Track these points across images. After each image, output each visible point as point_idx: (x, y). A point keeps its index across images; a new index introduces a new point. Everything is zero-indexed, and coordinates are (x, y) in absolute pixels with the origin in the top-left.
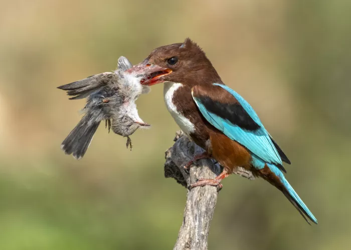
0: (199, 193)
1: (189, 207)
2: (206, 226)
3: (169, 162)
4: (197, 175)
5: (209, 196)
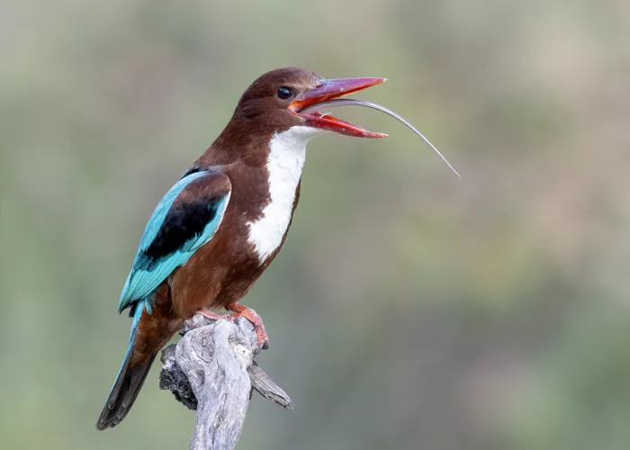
0: (217, 416)
1: (200, 435)
3: (169, 366)
4: (216, 388)
5: (232, 423)
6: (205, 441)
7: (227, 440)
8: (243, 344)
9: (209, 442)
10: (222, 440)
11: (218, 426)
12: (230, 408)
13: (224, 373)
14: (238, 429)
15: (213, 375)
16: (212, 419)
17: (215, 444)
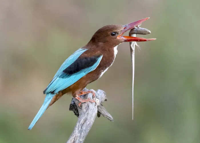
0: (84, 120)
1: (77, 126)
2: (83, 137)
3: (73, 103)
4: (85, 111)
5: (88, 123)
6: (78, 128)
7: (86, 129)
8: (98, 98)
9: (80, 129)
10: (84, 128)
11: (84, 123)
12: (88, 118)
13: (88, 107)
14: (90, 125)
15: (85, 107)
16: (82, 121)
17: (82, 129)
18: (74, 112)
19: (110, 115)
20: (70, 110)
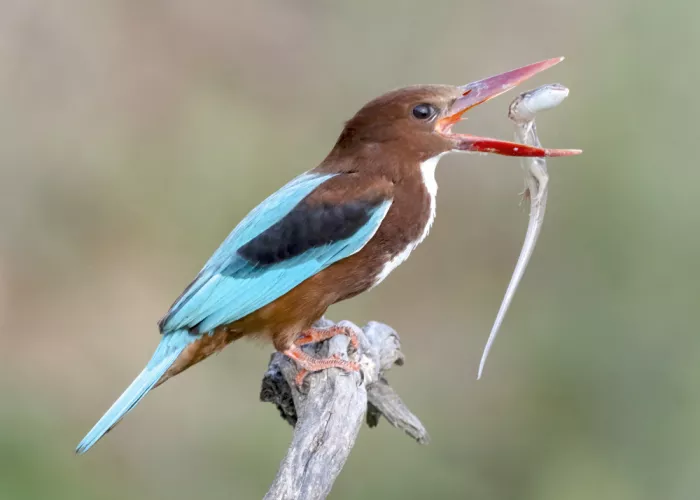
6: (295, 468)
7: (323, 470)
8: (369, 355)
9: (301, 471)
10: (316, 469)
11: (314, 451)
12: (333, 431)
13: (333, 386)
14: (339, 457)
15: (320, 388)
16: (308, 441)
17: (308, 472)
18: (280, 408)
19: (413, 420)
20: (263, 398)
